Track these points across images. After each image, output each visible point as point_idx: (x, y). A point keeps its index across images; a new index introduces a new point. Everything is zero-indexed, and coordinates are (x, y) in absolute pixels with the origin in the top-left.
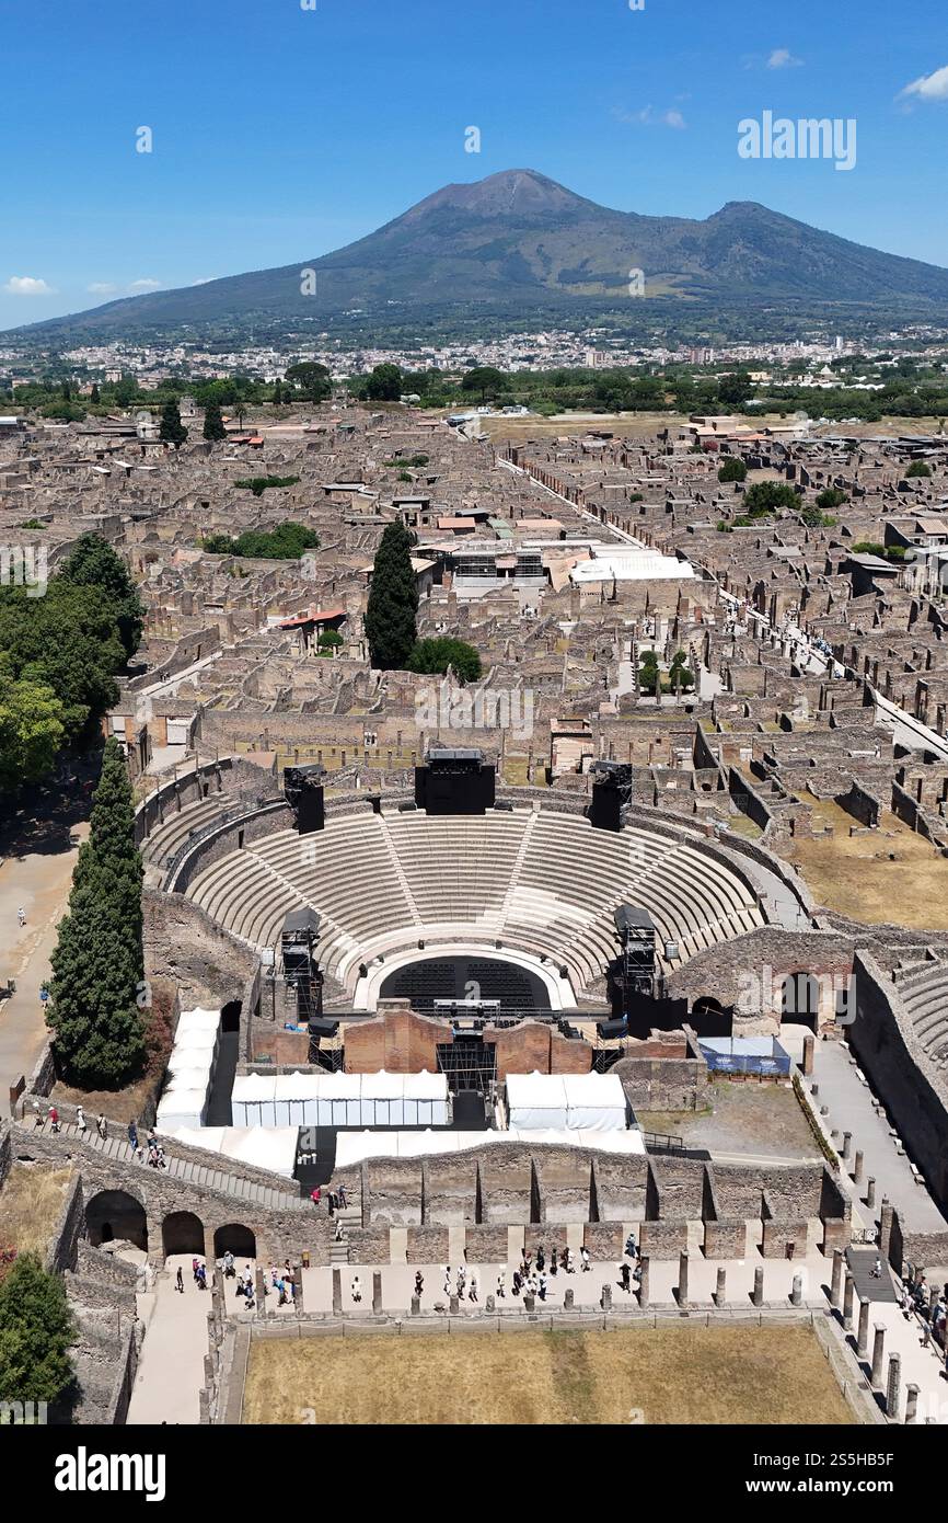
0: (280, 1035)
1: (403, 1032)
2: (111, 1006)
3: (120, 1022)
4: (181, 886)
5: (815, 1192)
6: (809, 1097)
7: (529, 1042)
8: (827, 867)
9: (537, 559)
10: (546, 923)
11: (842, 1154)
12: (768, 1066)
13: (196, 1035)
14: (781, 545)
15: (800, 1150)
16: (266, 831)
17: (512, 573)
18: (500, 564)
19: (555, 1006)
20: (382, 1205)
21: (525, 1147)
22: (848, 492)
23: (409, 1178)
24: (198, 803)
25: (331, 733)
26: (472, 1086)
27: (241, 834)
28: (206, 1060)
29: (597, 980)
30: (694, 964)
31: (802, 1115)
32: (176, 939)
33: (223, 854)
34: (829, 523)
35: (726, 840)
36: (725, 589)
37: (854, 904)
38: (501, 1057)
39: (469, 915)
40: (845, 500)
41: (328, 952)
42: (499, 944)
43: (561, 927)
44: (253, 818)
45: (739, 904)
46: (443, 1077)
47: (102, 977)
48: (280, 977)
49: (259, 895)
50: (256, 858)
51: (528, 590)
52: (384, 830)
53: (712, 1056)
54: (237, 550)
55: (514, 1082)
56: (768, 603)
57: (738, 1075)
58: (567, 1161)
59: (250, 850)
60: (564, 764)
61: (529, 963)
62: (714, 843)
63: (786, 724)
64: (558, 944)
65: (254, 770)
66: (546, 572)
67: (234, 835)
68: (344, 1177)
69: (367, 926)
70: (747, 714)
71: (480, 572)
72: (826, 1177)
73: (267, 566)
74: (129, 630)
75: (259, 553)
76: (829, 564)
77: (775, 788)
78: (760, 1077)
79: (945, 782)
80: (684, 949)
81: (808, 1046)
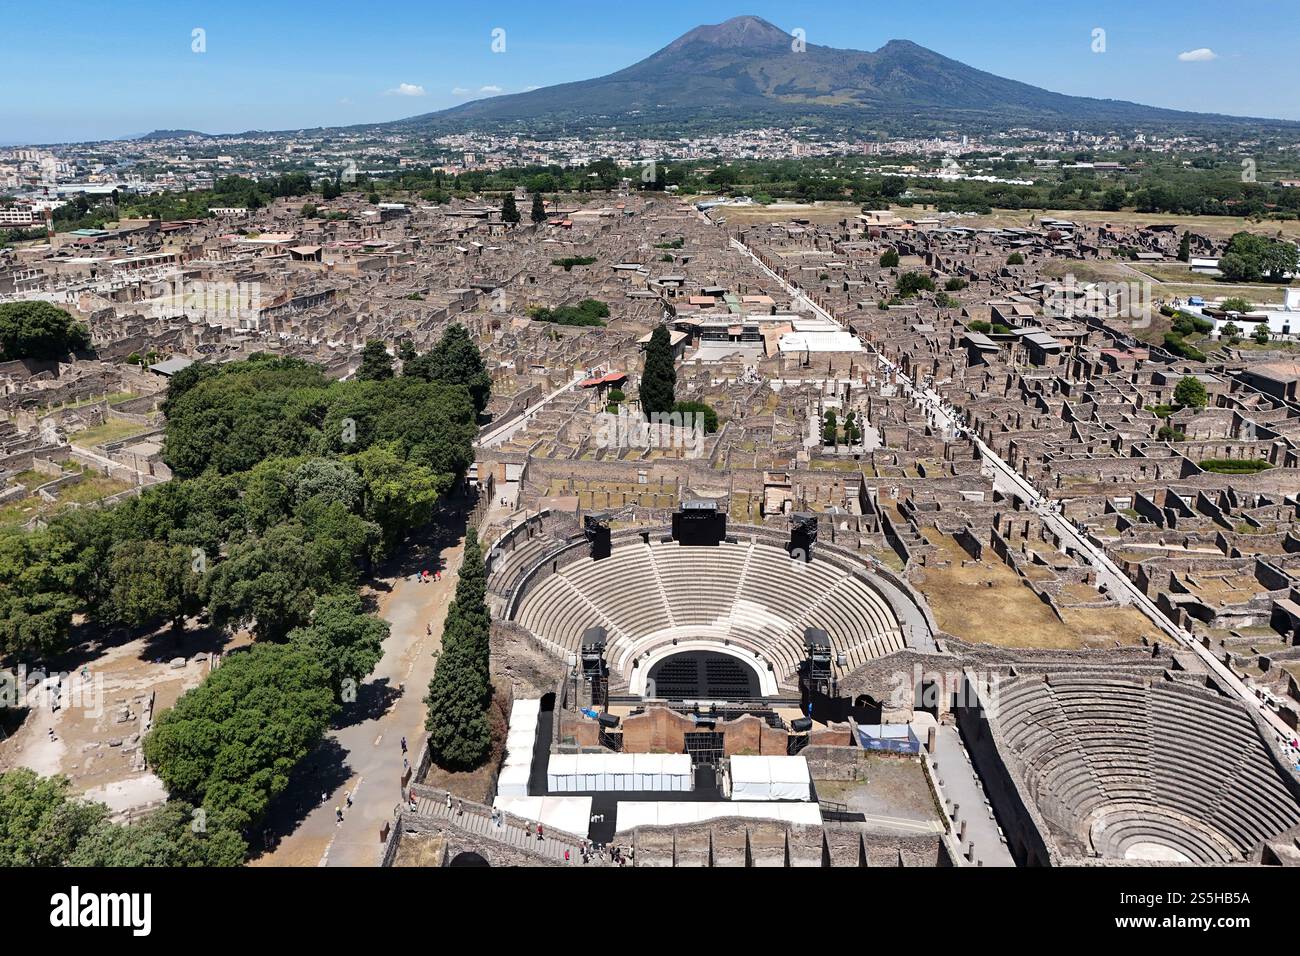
0: (579, 723)
1: (662, 721)
2: (468, 718)
3: (475, 728)
4: (512, 617)
6: (931, 771)
7: (746, 729)
8: (947, 592)
9: (756, 329)
10: (759, 628)
11: (952, 817)
12: (905, 747)
13: (524, 716)
14: (921, 323)
15: (925, 817)
16: (572, 560)
17: (739, 338)
18: (731, 332)
19: (764, 693)
20: (647, 858)
21: (742, 820)
22: (966, 279)
23: (666, 839)
24: (526, 543)
25: (616, 474)
26: (708, 760)
27: (555, 564)
28: (530, 739)
29: (792, 676)
30: (857, 673)
31: (926, 785)
32: (511, 652)
33: (543, 578)
34: (954, 305)
35: (880, 572)
36: (882, 354)
37: (962, 624)
38: (727, 741)
39: (707, 620)
40: (966, 285)
41: (613, 650)
42: (727, 642)
43: (769, 632)
44: (563, 552)
45: (887, 628)
46: (688, 758)
47: (462, 698)
48: (580, 677)
49: (566, 609)
50: (565, 580)
51: (750, 351)
52: (651, 557)
53: (867, 741)
54: (553, 319)
55: (735, 760)
56: (911, 369)
57: (885, 752)
58: (770, 829)
59: (561, 574)
60: (772, 505)
61: (746, 656)
62: (870, 575)
63: (921, 472)
64: (766, 644)
65: (565, 516)
66: (762, 338)
67: (550, 565)
68: (622, 838)
69: (638, 629)
70: (895, 463)
71: (717, 337)
72: (941, 842)
73: (573, 332)
74: (481, 394)
75: (570, 322)
76: (953, 339)
77: (913, 530)
78: (899, 754)
79: (1027, 523)
80: (850, 658)
81: (931, 734)
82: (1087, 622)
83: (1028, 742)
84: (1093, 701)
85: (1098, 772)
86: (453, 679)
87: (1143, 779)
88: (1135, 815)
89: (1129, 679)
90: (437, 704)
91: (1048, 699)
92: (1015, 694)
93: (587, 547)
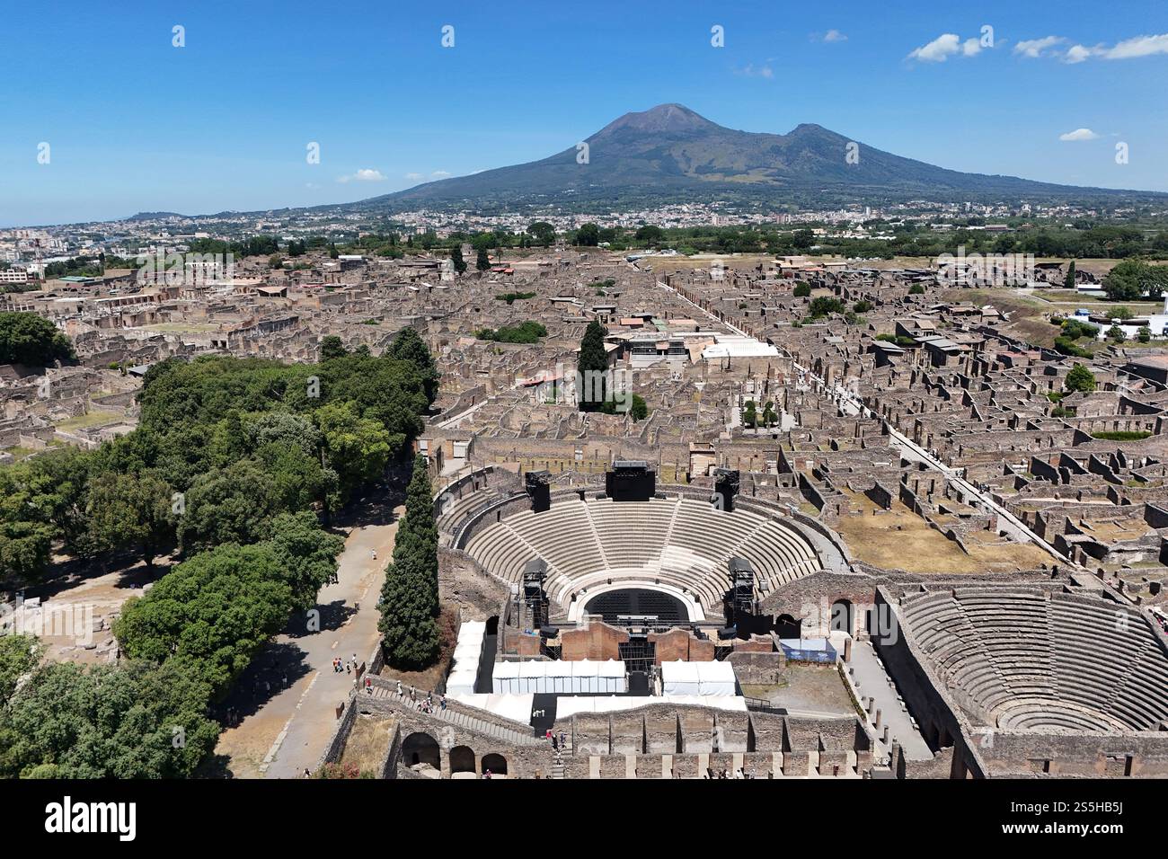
0: (522, 637)
1: (598, 635)
2: (418, 619)
3: (424, 630)
4: (462, 546)
5: (852, 734)
6: (848, 676)
7: (676, 642)
8: (860, 534)
9: (681, 344)
10: (687, 568)
11: (868, 711)
12: (823, 656)
13: (470, 637)
14: (832, 335)
15: (842, 709)
16: (514, 511)
17: (666, 352)
18: (659, 347)
19: (692, 619)
20: (585, 742)
21: (674, 707)
22: (873, 303)
23: (602, 725)
24: (473, 494)
25: (555, 451)
26: (641, 668)
27: (499, 513)
28: (477, 652)
29: (718, 604)
30: (777, 594)
31: (844, 688)
32: (458, 578)
33: (488, 525)
34: (861, 322)
35: (797, 517)
36: (797, 362)
37: (876, 557)
38: (658, 651)
39: (638, 563)
40: (871, 308)
41: (552, 586)
42: (657, 581)
43: (695, 571)
44: (506, 503)
45: (805, 557)
46: (622, 664)
47: (412, 600)
48: (523, 602)
50: (508, 528)
51: (676, 363)
52: (587, 511)
53: (788, 651)
54: (497, 338)
55: (666, 666)
56: (824, 371)
57: (804, 662)
58: (699, 715)
59: (505, 523)
60: (698, 471)
61: (676, 592)
62: (790, 519)
63: (834, 446)
64: (694, 581)
65: (508, 474)
66: (687, 352)
67: (495, 513)
68: (561, 724)
69: (575, 570)
70: (810, 440)
71: (647, 352)
72: (858, 725)
73: (515, 348)
74: (431, 387)
75: (510, 340)
76: (861, 348)
77: (828, 485)
78: (818, 663)
79: (933, 481)
80: (769, 585)
81: (847, 644)
82: (990, 554)
83: (937, 645)
84: (997, 612)
85: (1002, 671)
86: (403, 582)
87: (1045, 678)
88: (1039, 708)
89: (1030, 592)
90: (389, 605)
91: (956, 610)
92: (925, 605)
93: (529, 502)
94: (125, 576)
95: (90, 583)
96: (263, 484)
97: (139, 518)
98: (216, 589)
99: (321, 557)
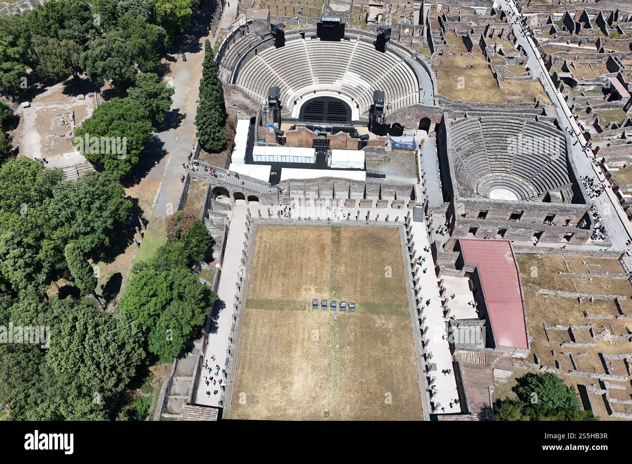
0: (267, 133)
1: (303, 134)
2: (214, 133)
3: (218, 137)
4: (234, 82)
5: (410, 191)
6: (419, 157)
7: (341, 138)
8: (449, 71)
10: (355, 86)
11: (422, 177)
12: (410, 146)
13: (243, 127)
15: (411, 176)
16: (265, 48)
19: (353, 119)
20: (293, 189)
21: (332, 178)
23: (301, 184)
24: (241, 39)
26: (323, 150)
27: (256, 50)
28: (245, 138)
29: (367, 112)
30: (394, 113)
31: (415, 163)
32: (235, 98)
33: (250, 58)
35: (418, 60)
37: (451, 89)
38: (331, 143)
39: (331, 81)
41: (284, 96)
43: (360, 88)
44: (260, 44)
45: (414, 90)
46: (314, 149)
47: (210, 125)
48: (268, 111)
49: (262, 75)
50: (262, 59)
52: (305, 47)
53: (394, 144)
55: (334, 151)
57: (401, 149)
58: (343, 182)
59: (259, 56)
60: (372, 16)
61: (348, 101)
62: (413, 61)
64: (358, 95)
65: (261, 22)
67: (254, 50)
68: (283, 183)
69: (297, 85)
72: (413, 188)
77: (441, 34)
78: (407, 150)
79: (504, 29)
80: (394, 105)
81: (422, 142)
82: (512, 89)
83: (462, 147)
84: (498, 129)
85: (490, 160)
86: (206, 116)
87: (509, 163)
88: (500, 178)
89: (518, 120)
90: (200, 126)
91: (478, 128)
92: (463, 126)
93: (272, 42)
94: (66, 86)
95: (50, 90)
96: (126, 47)
97: (66, 65)
98: (116, 128)
99: (163, 98)
